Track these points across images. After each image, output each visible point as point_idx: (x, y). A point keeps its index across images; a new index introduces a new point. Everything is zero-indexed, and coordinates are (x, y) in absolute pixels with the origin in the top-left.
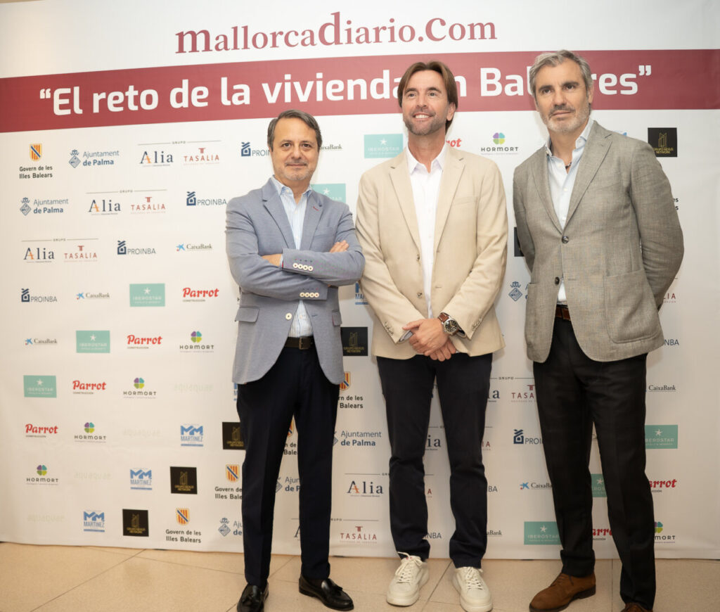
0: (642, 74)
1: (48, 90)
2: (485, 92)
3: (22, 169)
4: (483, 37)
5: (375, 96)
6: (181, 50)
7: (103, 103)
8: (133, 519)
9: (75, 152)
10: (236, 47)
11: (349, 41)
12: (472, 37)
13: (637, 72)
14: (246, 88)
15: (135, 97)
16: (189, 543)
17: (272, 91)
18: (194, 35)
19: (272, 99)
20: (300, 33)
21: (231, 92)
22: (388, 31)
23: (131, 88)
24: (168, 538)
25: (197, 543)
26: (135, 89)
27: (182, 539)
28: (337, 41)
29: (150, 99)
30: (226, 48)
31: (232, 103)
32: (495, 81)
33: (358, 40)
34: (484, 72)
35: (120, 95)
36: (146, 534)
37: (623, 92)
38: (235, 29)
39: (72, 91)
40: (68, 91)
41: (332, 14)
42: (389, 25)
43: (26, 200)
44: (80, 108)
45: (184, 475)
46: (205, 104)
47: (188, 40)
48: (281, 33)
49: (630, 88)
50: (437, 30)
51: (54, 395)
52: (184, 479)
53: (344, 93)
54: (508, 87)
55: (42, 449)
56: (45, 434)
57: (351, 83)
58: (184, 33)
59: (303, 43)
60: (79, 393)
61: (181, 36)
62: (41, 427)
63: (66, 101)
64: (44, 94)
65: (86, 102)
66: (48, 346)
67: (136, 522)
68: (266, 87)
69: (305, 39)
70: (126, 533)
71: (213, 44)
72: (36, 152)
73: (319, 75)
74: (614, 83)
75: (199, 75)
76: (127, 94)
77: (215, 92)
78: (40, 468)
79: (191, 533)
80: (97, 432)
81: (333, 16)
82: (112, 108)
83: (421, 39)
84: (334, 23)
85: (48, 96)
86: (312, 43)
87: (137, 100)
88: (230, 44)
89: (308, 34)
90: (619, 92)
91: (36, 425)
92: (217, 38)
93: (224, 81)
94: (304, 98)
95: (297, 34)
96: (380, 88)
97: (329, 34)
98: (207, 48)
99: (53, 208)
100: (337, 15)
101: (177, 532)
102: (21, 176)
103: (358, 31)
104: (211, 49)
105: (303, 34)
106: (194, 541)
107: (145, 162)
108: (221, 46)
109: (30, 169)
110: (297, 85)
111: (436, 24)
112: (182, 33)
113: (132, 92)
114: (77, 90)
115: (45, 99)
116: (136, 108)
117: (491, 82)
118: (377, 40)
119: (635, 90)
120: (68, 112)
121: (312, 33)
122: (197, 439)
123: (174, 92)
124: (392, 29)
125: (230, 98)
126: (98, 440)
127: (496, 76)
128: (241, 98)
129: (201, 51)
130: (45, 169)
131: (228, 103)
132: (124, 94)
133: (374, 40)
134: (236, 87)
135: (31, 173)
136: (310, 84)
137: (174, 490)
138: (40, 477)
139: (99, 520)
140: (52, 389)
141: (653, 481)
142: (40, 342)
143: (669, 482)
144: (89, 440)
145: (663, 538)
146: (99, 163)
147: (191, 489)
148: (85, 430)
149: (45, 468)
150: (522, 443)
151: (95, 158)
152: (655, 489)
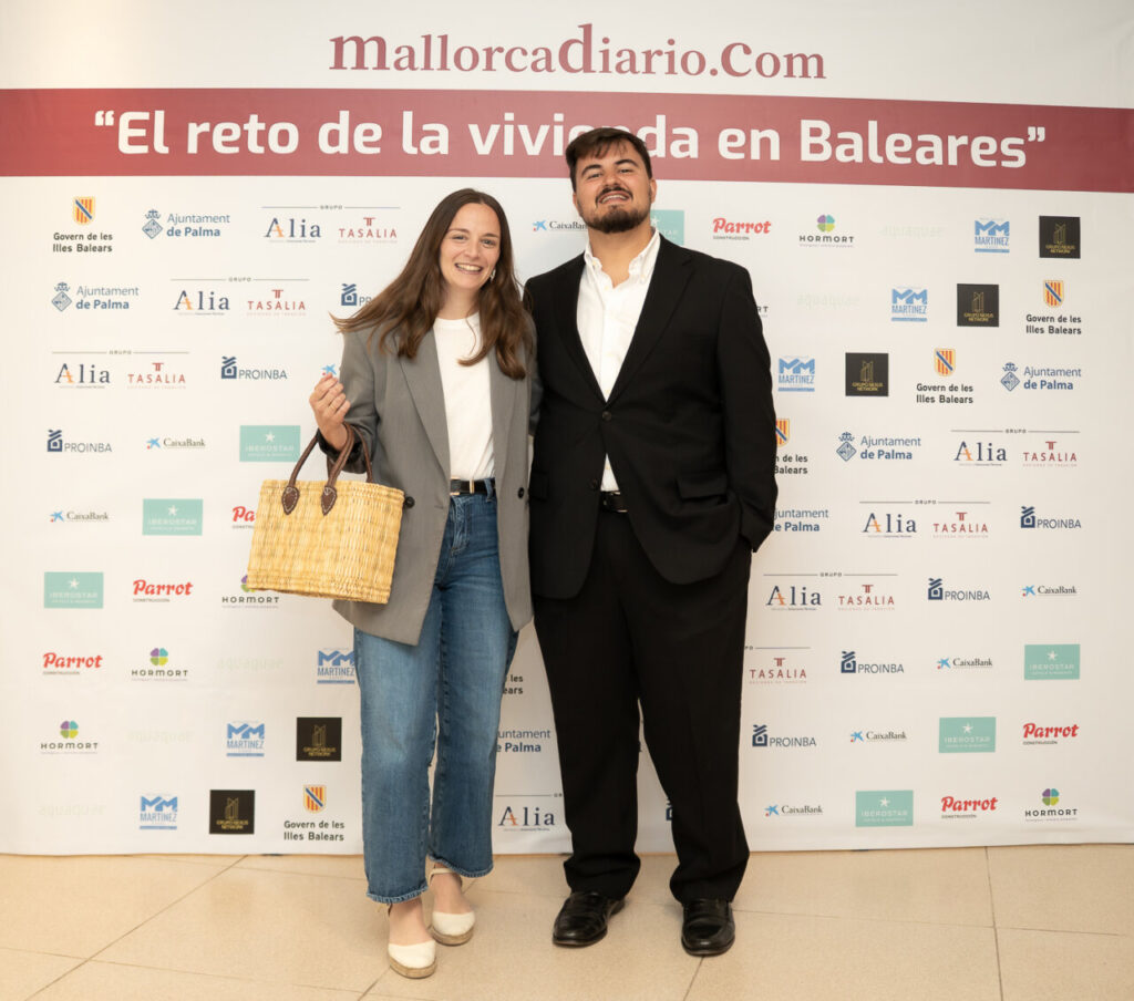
0: (1032, 138)
1: (110, 114)
2: (806, 155)
3: (57, 237)
4: (805, 74)
6: (339, 64)
7: (205, 139)
8: (229, 806)
9: (153, 214)
10: (427, 66)
11: (606, 69)
12: (790, 74)
13: (1026, 136)
14: (443, 130)
15: (259, 132)
16: (322, 842)
17: (484, 138)
18: (360, 43)
19: (483, 149)
20: (530, 52)
21: (418, 136)
22: (665, 57)
23: (254, 118)
24: (287, 836)
25: (337, 842)
26: (259, 121)
27: (311, 836)
28: (587, 68)
29: (285, 137)
30: (412, 66)
31: (419, 150)
32: (822, 140)
33: (619, 68)
34: (806, 125)
35: (235, 128)
36: (249, 829)
37: (1005, 164)
38: (428, 39)
39: (152, 117)
40: (145, 116)
41: (580, 26)
42: (666, 48)
43: (62, 286)
44: (165, 144)
45: (319, 731)
46: (377, 150)
47: (350, 50)
48: (500, 50)
49: (1015, 159)
50: (739, 60)
51: (98, 604)
52: (317, 738)
54: (841, 149)
56: (78, 670)
58: (345, 39)
59: (534, 67)
60: (144, 600)
61: (339, 43)
62: (72, 657)
63: (141, 133)
64: (103, 119)
65: (176, 135)
66: (93, 524)
67: (232, 810)
68: (474, 129)
69: (538, 61)
70: (215, 829)
71: (391, 58)
72: (84, 210)
73: (559, 117)
74: (992, 150)
75: (365, 104)
76: (246, 127)
77: (393, 133)
78: (65, 726)
79: (326, 825)
80: (171, 663)
81: (582, 29)
82: (219, 147)
83: (714, 72)
84: (582, 40)
85: (110, 121)
86: (549, 68)
87: (263, 138)
88: (419, 61)
89: (542, 54)
90: (999, 163)
91: (63, 653)
92: (398, 51)
93: (408, 117)
94: (533, 149)
95: (524, 53)
96: (651, 141)
97: (575, 54)
98: (381, 65)
99: (112, 301)
100: (587, 29)
101: (303, 825)
102: (56, 248)
103: (619, 54)
104: (387, 66)
105: (535, 53)
106: (332, 838)
107: (274, 234)
108: (404, 63)
109: (72, 237)
110: (524, 129)
111: (737, 53)
112: (342, 38)
113: (254, 125)
114: (160, 116)
115: (104, 127)
116: (261, 150)
117: (816, 140)
118: (648, 70)
119: (1021, 161)
120: (143, 149)
121: (548, 52)
122: (344, 671)
123: (325, 130)
124: (671, 55)
125: (416, 143)
126: (174, 677)
127: (824, 133)
128: (434, 144)
129: (370, 68)
130: (99, 237)
131: (414, 151)
132: (242, 128)
133: (644, 70)
134: (426, 127)
135: (73, 244)
136: (544, 130)
137: (302, 756)
138: (64, 741)
139: (167, 810)
140: (95, 595)
141: (1044, 728)
142: (77, 517)
143: (1068, 728)
144: (159, 677)
145: (1061, 812)
146: (195, 233)
147: (332, 753)
148: (152, 660)
149: (74, 726)
150: (854, 671)
151: (188, 224)
152: (1047, 739)
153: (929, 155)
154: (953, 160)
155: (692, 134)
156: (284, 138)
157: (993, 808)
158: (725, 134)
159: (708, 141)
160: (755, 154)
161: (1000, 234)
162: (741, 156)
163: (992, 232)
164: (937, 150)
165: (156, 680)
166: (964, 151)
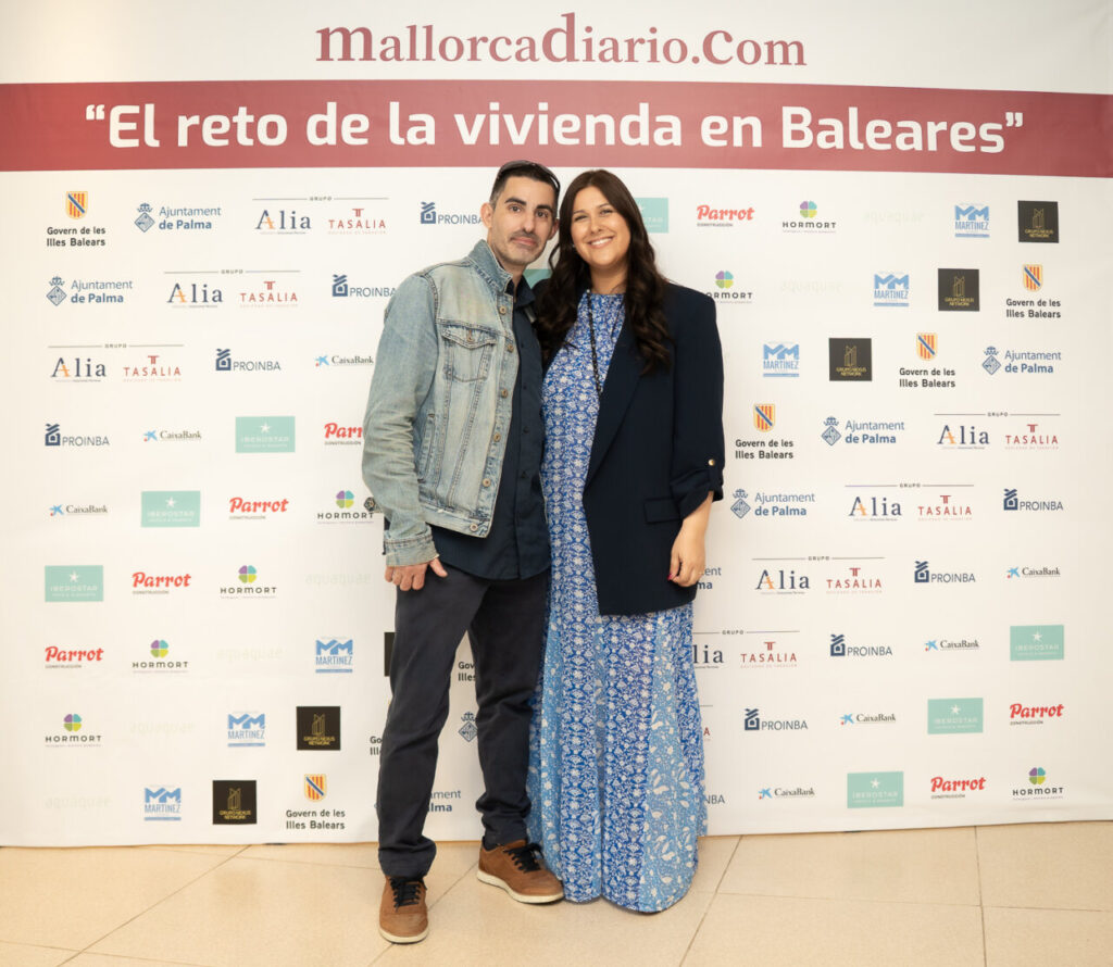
0: (1010, 124)
1: (100, 108)
2: (788, 142)
3: (51, 231)
4: (786, 61)
5: (627, 140)
6: (325, 56)
7: (195, 132)
8: (231, 797)
9: (145, 207)
10: (413, 57)
11: (589, 58)
12: (771, 61)
13: (1004, 122)
14: (429, 120)
15: (248, 124)
16: (324, 831)
17: (470, 127)
18: (346, 35)
19: (470, 139)
20: (514, 41)
21: (405, 126)
22: (648, 46)
23: (243, 110)
24: (289, 825)
25: (338, 830)
26: (248, 113)
27: (313, 825)
28: (570, 56)
29: (274, 129)
30: (397, 57)
32: (803, 127)
33: (602, 57)
34: (788, 112)
35: (224, 120)
36: (252, 819)
37: (984, 149)
38: (413, 29)
39: (142, 110)
40: (135, 109)
41: (563, 16)
42: (649, 36)
43: (57, 281)
44: (156, 138)
45: (319, 720)
46: (364, 141)
47: (336, 41)
48: (485, 40)
49: (993, 144)
50: (720, 48)
51: (98, 597)
52: (318, 727)
53: (581, 134)
54: (822, 136)
55: (73, 687)
56: (80, 663)
57: (591, 121)
58: (331, 30)
59: (518, 56)
60: (143, 593)
61: (325, 34)
62: (73, 651)
63: (132, 126)
64: (93, 113)
65: (166, 128)
66: (93, 517)
67: (235, 801)
68: (460, 119)
69: (522, 50)
70: (218, 819)
71: (377, 49)
72: (77, 204)
73: (543, 106)
74: (971, 135)
75: (352, 96)
76: (235, 119)
77: (380, 123)
78: (69, 718)
79: (328, 813)
80: (172, 655)
81: (565, 18)
82: (208, 140)
83: (696, 60)
84: (565, 29)
85: (101, 115)
86: (533, 57)
87: (252, 130)
88: (405, 51)
89: (526, 43)
90: (978, 149)
91: (65, 646)
92: (384, 42)
93: (394, 107)
94: (519, 139)
95: (508, 42)
96: (634, 129)
97: (559, 45)
98: (368, 56)
99: (106, 295)
100: (570, 18)
101: (305, 814)
102: (50, 243)
103: (602, 43)
104: (373, 57)
105: (519, 42)
106: (334, 826)
107: (265, 226)
108: (391, 54)
109: (65, 231)
110: (509, 119)
111: (718, 40)
112: (328, 29)
113: (243, 117)
114: (150, 109)
115: (95, 121)
116: (250, 142)
117: (797, 127)
118: (631, 58)
119: (1000, 147)
120: (134, 143)
121: (532, 42)
122: (342, 660)
123: (313, 121)
124: (653, 43)
125: (403, 133)
126: (175, 668)
127: (805, 120)
128: (421, 135)
129: (357, 59)
130: (92, 232)
131: (401, 142)
132: (231, 120)
133: (627, 58)
134: (413, 118)
135: (67, 238)
136: (529, 119)
137: (302, 745)
138: (68, 734)
139: (171, 801)
140: (95, 588)
141: (1031, 707)
142: (77, 511)
143: (1054, 708)
144: (159, 669)
145: (1047, 791)
146: (187, 226)
147: (331, 742)
148: (152, 652)
149: (78, 719)
150: (843, 654)
151: (180, 217)
152: (1033, 719)
153: (909, 141)
154: (932, 146)
155: (675, 122)
156: (272, 129)
157: (981, 788)
158: (707, 121)
159: (691, 128)
160: (738, 141)
161: (979, 219)
162: (723, 143)
163: (972, 217)
164: (917, 135)
165: (157, 672)
166: (943, 137)
